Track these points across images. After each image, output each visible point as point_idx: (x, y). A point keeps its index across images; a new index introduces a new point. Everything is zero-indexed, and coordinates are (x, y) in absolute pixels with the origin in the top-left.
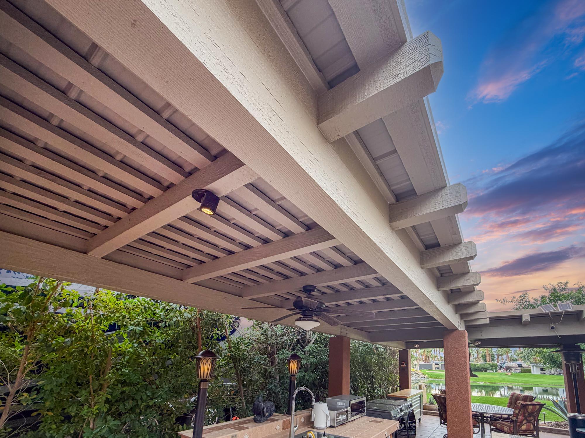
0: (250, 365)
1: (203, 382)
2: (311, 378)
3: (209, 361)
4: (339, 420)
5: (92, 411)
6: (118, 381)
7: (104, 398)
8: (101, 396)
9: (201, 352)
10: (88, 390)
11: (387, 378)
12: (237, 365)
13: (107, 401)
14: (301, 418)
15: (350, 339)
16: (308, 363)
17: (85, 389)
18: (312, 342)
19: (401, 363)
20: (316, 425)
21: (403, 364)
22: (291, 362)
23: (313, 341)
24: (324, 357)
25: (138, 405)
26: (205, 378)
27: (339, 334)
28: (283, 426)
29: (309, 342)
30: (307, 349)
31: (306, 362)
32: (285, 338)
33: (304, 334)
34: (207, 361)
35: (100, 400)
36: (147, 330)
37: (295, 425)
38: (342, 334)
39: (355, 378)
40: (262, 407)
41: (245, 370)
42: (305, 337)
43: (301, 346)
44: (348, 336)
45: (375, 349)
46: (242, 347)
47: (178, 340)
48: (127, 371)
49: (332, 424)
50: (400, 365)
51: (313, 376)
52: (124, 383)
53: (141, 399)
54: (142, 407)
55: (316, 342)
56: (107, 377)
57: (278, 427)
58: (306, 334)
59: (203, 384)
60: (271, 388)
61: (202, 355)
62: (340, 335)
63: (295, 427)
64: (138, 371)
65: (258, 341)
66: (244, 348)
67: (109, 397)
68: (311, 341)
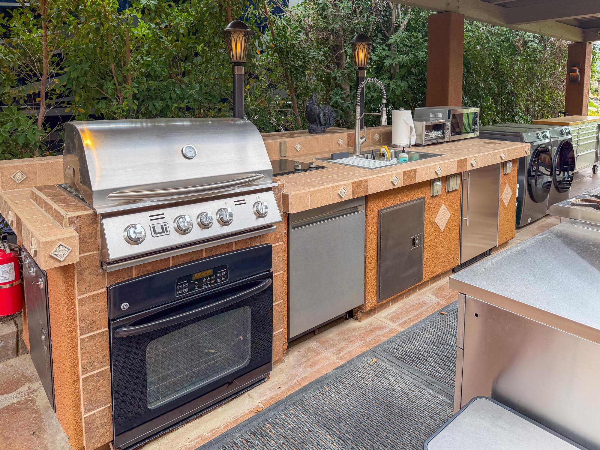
0: (304, 62)
1: (237, 66)
2: (399, 89)
3: (241, 36)
4: (429, 136)
5: (121, 108)
6: (142, 74)
7: (131, 92)
8: (127, 90)
9: (230, 25)
10: (112, 82)
11: (540, 96)
12: (284, 62)
13: (135, 96)
14: (374, 134)
15: (463, 16)
16: (394, 65)
17: (110, 81)
18: (401, 29)
19: (570, 70)
20: (394, 142)
21: (575, 71)
22: (357, 47)
23: (403, 26)
24: (422, 54)
25: (168, 106)
26: (238, 60)
27: (443, 8)
28: (348, 142)
29: (397, 29)
30: (392, 40)
31: (391, 62)
32: (356, 20)
33: (387, 14)
34: (238, 36)
35: (127, 95)
36: (163, 7)
37: (363, 136)
38: (449, 8)
39: (477, 92)
40: (318, 111)
41: (296, 69)
42: (389, 20)
43: (384, 35)
44: (461, 11)
45: (520, 43)
46: (290, 33)
47: (203, 22)
48: (149, 59)
49: (419, 142)
50: (568, 74)
51: (402, 85)
52: (148, 76)
53: (171, 98)
54: (173, 109)
55: (408, 28)
56: (129, 65)
57: (340, 142)
58: (390, 14)
59: (237, 69)
60: (337, 101)
61: (231, 26)
62: (445, 10)
63: (362, 138)
64: (161, 61)
65: (314, 28)
66: (292, 35)
67: (136, 91)
68: (399, 26)
